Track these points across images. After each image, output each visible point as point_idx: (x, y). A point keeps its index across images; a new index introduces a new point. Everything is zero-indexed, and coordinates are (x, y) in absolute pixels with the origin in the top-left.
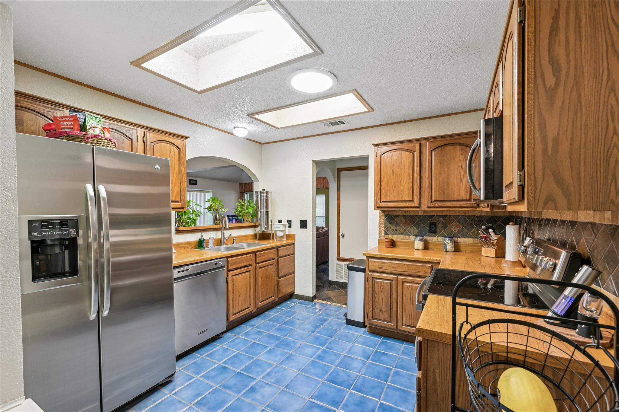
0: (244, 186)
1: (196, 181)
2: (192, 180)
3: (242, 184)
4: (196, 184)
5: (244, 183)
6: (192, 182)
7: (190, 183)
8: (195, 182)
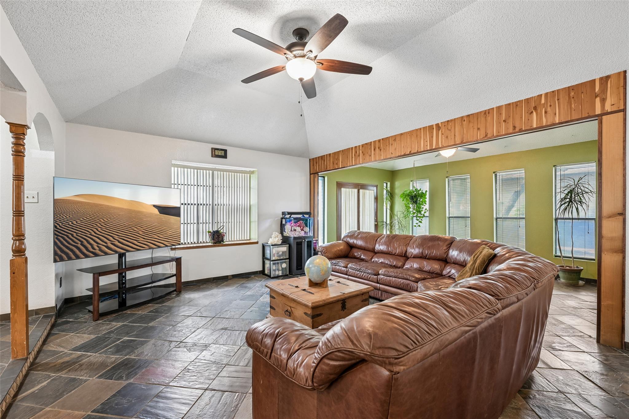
0: (316, 163)
1: (225, 151)
2: (218, 149)
3: (313, 159)
4: (225, 156)
5: (316, 158)
6: (217, 153)
7: (214, 155)
8: (222, 153)
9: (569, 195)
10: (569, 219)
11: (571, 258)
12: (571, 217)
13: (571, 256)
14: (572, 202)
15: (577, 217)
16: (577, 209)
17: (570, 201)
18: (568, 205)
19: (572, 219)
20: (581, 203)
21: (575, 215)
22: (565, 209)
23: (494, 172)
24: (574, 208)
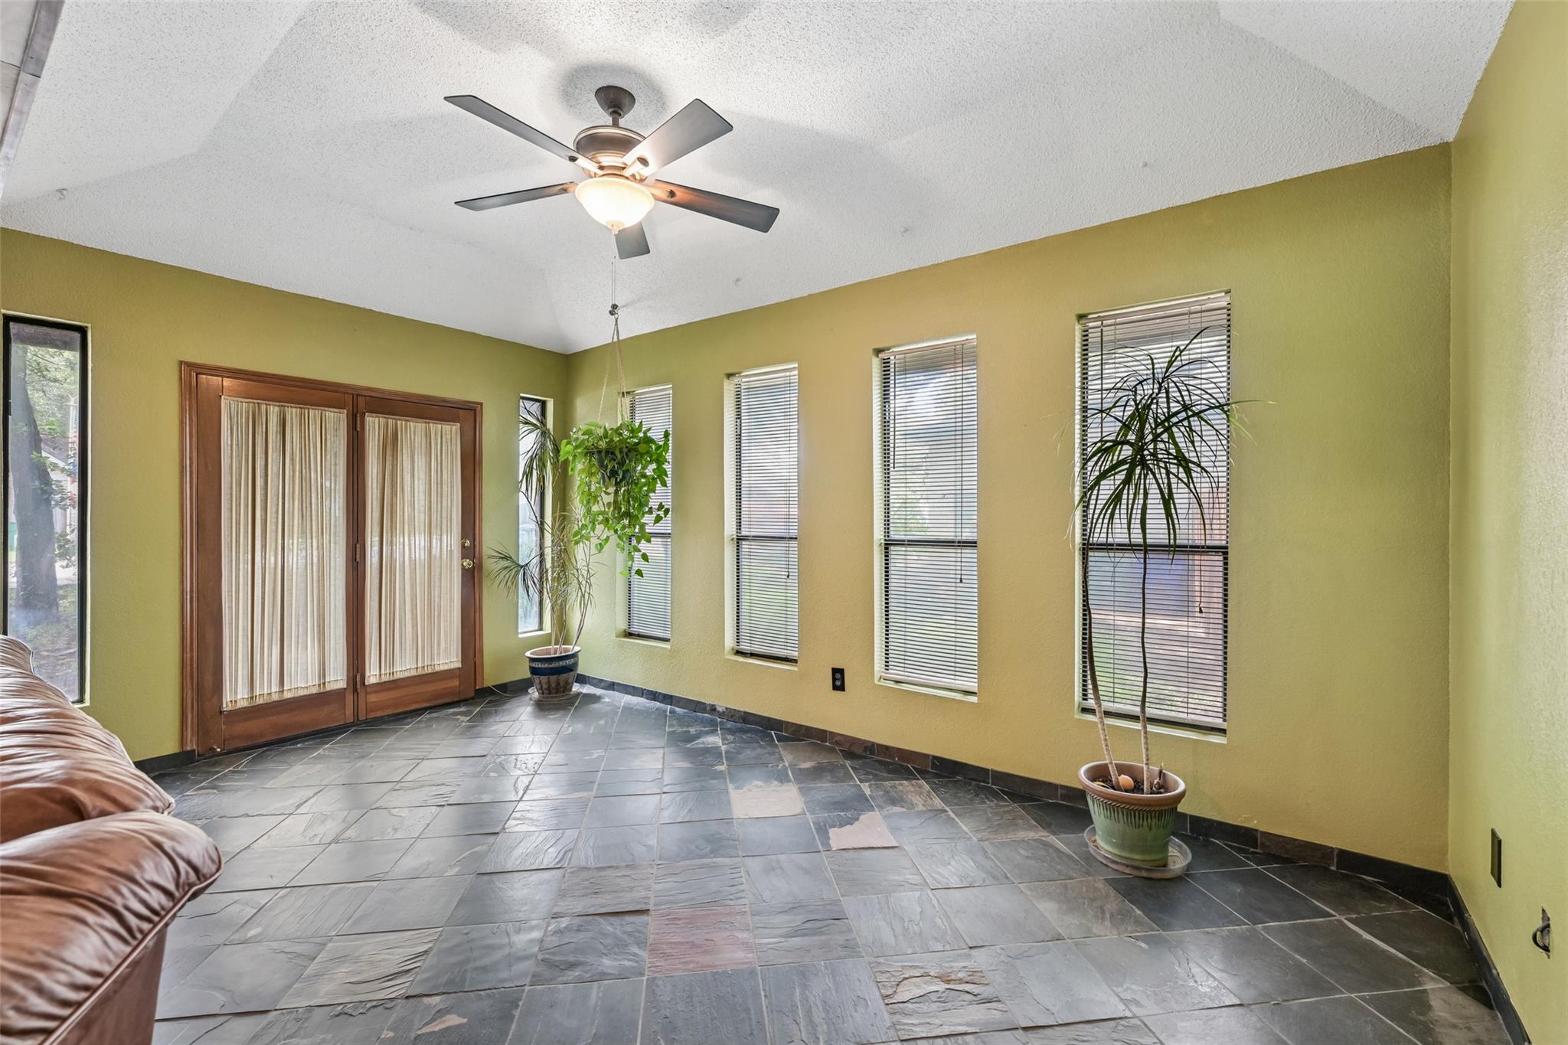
9: (1136, 425)
10: (1130, 547)
11: (1135, 718)
12: (1137, 538)
13: (1137, 710)
14: (1143, 463)
15: (1166, 542)
16: (1168, 501)
17: (1139, 460)
18: (1127, 481)
19: (1146, 548)
20: (1188, 472)
21: (1157, 532)
22: (1116, 499)
23: (878, 352)
24: (1154, 495)
